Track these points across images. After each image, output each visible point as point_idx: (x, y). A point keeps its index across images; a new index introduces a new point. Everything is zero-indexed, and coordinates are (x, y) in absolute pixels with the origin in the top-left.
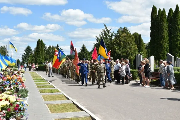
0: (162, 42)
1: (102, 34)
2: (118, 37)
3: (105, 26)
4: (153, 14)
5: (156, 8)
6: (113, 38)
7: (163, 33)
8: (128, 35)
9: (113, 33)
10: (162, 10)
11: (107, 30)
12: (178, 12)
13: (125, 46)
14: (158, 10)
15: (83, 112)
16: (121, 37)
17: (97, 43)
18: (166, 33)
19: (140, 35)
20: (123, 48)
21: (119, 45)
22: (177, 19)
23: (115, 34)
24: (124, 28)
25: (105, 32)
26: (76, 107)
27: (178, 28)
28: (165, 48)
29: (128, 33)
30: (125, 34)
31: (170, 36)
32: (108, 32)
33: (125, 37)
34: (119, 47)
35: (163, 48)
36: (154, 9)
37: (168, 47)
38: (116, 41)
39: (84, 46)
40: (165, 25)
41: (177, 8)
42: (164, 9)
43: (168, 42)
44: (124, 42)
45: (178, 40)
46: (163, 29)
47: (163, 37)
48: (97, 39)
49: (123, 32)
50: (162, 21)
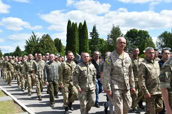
0: (74, 46)
1: (31, 38)
2: (42, 41)
3: (33, 32)
4: (69, 26)
5: (71, 22)
6: (39, 41)
7: (75, 39)
8: (50, 40)
9: (39, 38)
10: (75, 23)
11: (34, 36)
12: (85, 26)
13: (47, 48)
14: (72, 23)
15: (8, 96)
16: (44, 42)
17: (27, 45)
18: (77, 40)
19: (60, 40)
20: (46, 49)
21: (43, 47)
22: (85, 30)
23: (40, 39)
24: (47, 35)
25: (32, 37)
26: (4, 93)
27: (85, 36)
28: (76, 50)
29: (50, 38)
30: (47, 39)
31: (80, 42)
32: (35, 37)
33: (47, 41)
34: (42, 48)
35: (75, 50)
36: (69, 22)
37: (78, 49)
38: (41, 44)
39: (18, 47)
40: (77, 34)
41: (85, 23)
42: (76, 23)
43: (79, 46)
44: (47, 45)
45: (85, 44)
46: (75, 36)
47: (75, 43)
48: (26, 42)
49: (46, 38)
50: (74, 31)
